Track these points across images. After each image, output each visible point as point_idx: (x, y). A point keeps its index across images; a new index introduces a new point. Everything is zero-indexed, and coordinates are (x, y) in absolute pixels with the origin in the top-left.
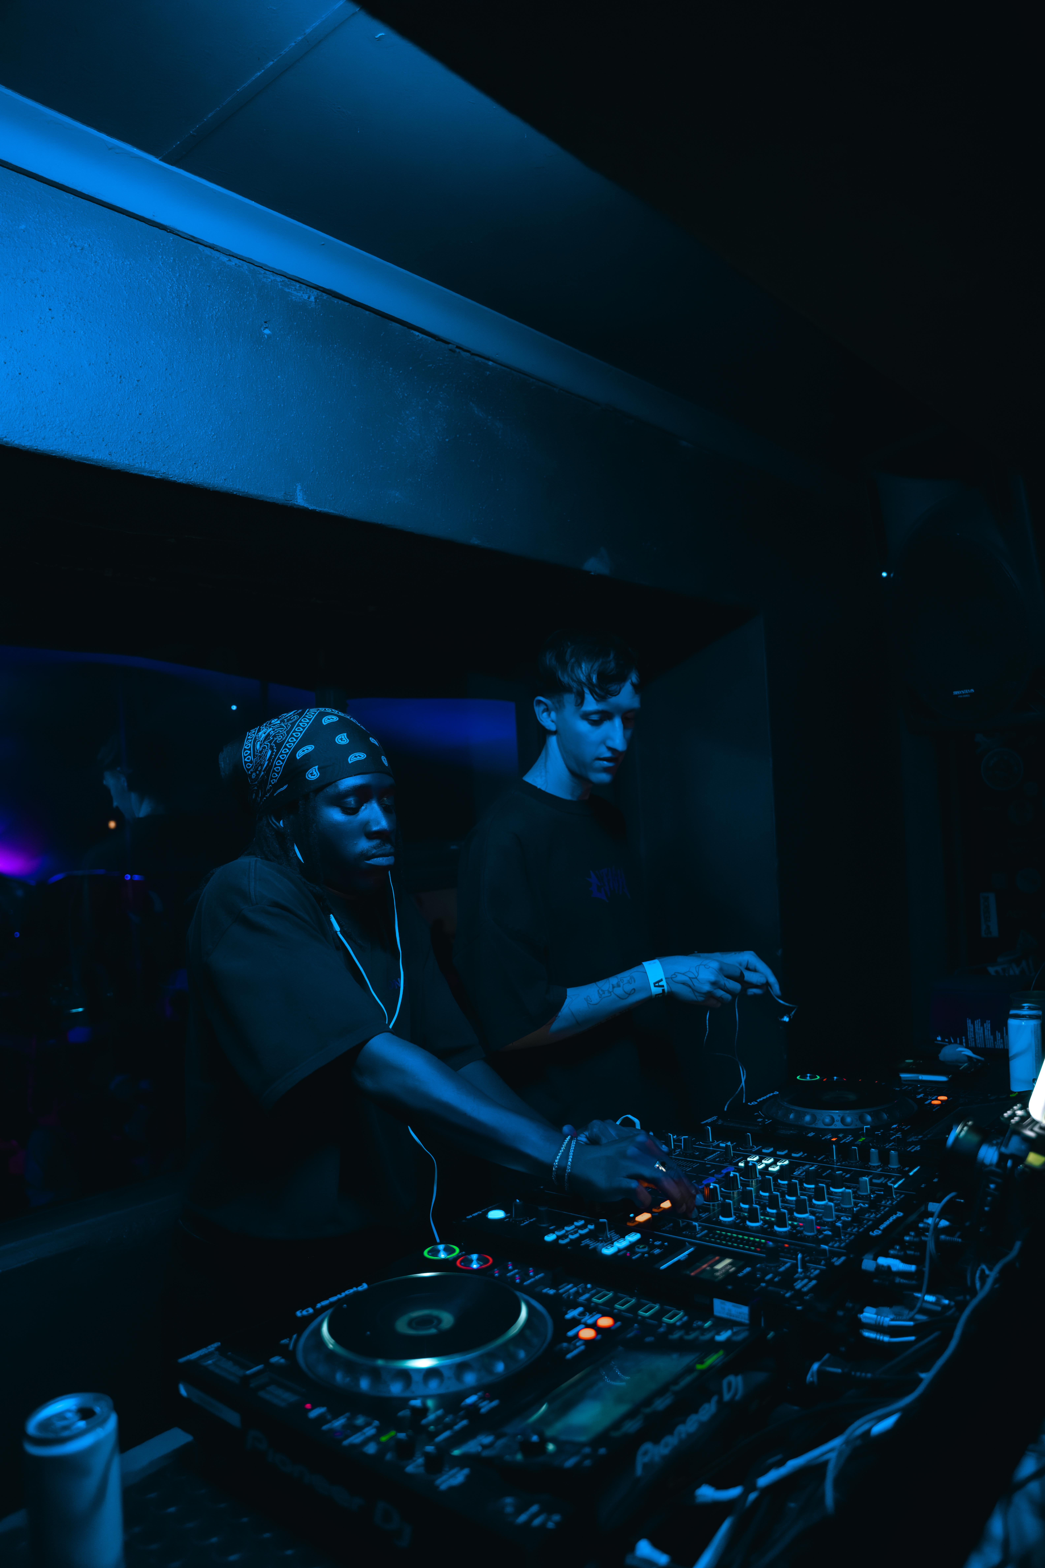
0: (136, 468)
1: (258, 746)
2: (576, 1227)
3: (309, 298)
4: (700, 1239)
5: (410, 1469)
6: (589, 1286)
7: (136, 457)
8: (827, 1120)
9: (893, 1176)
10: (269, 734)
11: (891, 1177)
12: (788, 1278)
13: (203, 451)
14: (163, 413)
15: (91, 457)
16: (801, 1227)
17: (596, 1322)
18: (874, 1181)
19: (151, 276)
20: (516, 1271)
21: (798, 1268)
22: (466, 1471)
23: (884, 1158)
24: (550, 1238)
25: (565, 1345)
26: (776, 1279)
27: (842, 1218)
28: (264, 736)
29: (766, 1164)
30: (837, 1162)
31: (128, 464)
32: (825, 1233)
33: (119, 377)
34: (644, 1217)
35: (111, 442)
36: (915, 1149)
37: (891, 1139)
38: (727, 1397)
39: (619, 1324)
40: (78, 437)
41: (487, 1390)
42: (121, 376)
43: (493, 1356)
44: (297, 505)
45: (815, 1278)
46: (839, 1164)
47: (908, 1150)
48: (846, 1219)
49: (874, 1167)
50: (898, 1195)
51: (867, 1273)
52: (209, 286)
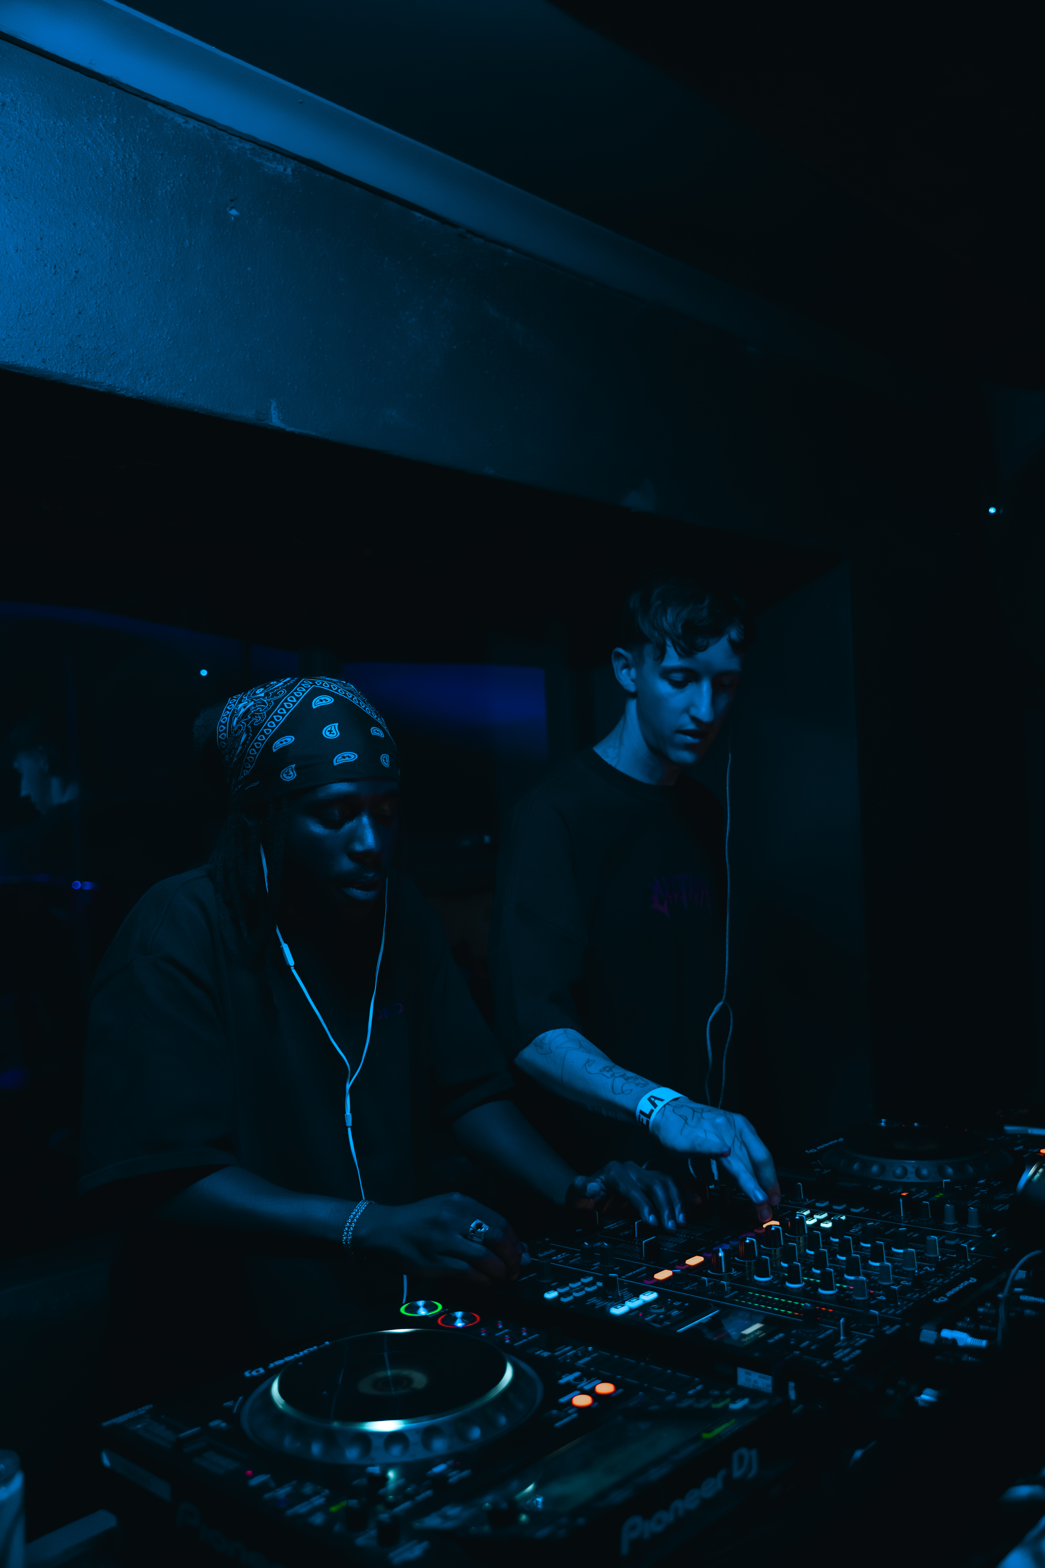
0: (76, 379)
1: (235, 723)
2: (583, 1284)
3: (285, 170)
4: (728, 1300)
5: (361, 1541)
6: (590, 1348)
7: (75, 366)
8: (899, 1171)
9: (971, 1238)
10: (249, 709)
11: (968, 1238)
12: (828, 1347)
13: (156, 360)
14: (108, 311)
15: (20, 365)
16: (851, 1290)
17: (594, 1388)
18: (947, 1242)
19: (89, 141)
20: (506, 1331)
21: (840, 1336)
22: (425, 1545)
23: (962, 1216)
24: (551, 1295)
25: (555, 1412)
26: (813, 1347)
27: (902, 1282)
28: (243, 710)
29: (818, 1219)
30: (905, 1219)
31: (66, 374)
32: (880, 1298)
33: (53, 267)
34: (664, 1275)
35: (44, 347)
36: (1003, 1208)
37: (976, 1195)
38: (737, 1473)
39: (621, 1390)
40: (4, 340)
41: (458, 1460)
42: (55, 266)
43: (467, 1421)
44: (272, 426)
45: (860, 1347)
46: (907, 1222)
47: (995, 1208)
48: (907, 1283)
49: (949, 1226)
50: (974, 1259)
51: (925, 1345)
52: (162, 155)
